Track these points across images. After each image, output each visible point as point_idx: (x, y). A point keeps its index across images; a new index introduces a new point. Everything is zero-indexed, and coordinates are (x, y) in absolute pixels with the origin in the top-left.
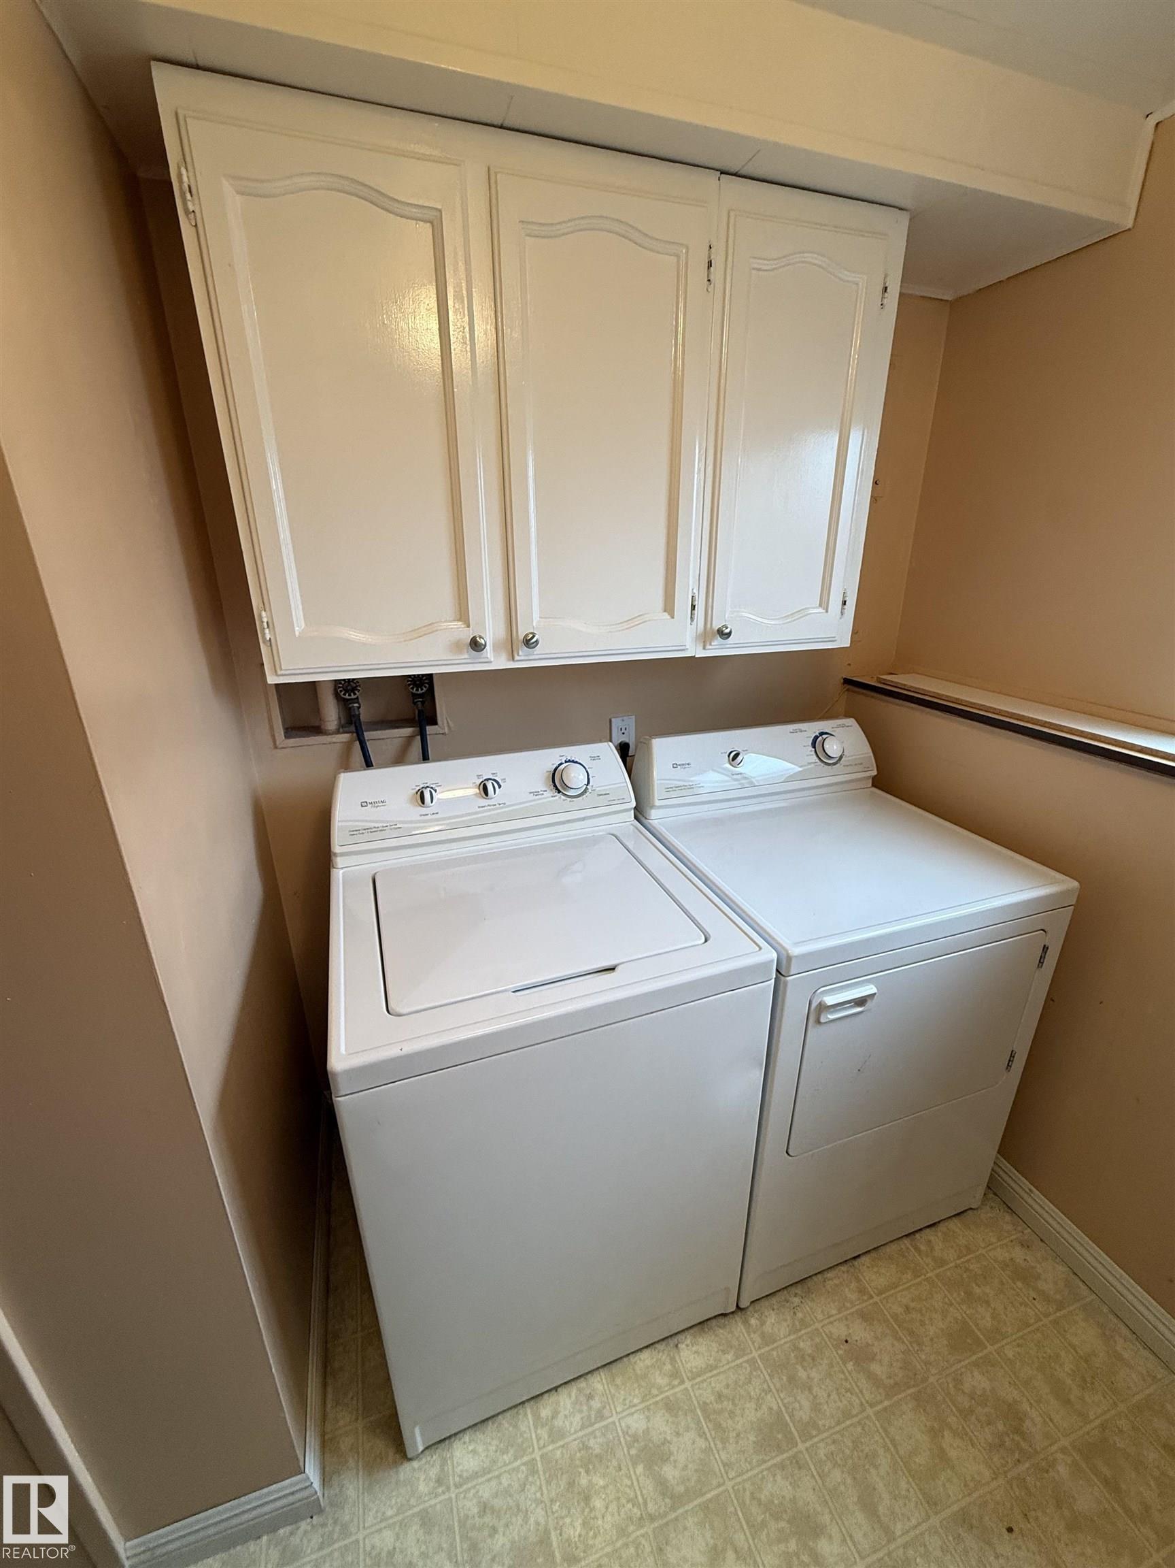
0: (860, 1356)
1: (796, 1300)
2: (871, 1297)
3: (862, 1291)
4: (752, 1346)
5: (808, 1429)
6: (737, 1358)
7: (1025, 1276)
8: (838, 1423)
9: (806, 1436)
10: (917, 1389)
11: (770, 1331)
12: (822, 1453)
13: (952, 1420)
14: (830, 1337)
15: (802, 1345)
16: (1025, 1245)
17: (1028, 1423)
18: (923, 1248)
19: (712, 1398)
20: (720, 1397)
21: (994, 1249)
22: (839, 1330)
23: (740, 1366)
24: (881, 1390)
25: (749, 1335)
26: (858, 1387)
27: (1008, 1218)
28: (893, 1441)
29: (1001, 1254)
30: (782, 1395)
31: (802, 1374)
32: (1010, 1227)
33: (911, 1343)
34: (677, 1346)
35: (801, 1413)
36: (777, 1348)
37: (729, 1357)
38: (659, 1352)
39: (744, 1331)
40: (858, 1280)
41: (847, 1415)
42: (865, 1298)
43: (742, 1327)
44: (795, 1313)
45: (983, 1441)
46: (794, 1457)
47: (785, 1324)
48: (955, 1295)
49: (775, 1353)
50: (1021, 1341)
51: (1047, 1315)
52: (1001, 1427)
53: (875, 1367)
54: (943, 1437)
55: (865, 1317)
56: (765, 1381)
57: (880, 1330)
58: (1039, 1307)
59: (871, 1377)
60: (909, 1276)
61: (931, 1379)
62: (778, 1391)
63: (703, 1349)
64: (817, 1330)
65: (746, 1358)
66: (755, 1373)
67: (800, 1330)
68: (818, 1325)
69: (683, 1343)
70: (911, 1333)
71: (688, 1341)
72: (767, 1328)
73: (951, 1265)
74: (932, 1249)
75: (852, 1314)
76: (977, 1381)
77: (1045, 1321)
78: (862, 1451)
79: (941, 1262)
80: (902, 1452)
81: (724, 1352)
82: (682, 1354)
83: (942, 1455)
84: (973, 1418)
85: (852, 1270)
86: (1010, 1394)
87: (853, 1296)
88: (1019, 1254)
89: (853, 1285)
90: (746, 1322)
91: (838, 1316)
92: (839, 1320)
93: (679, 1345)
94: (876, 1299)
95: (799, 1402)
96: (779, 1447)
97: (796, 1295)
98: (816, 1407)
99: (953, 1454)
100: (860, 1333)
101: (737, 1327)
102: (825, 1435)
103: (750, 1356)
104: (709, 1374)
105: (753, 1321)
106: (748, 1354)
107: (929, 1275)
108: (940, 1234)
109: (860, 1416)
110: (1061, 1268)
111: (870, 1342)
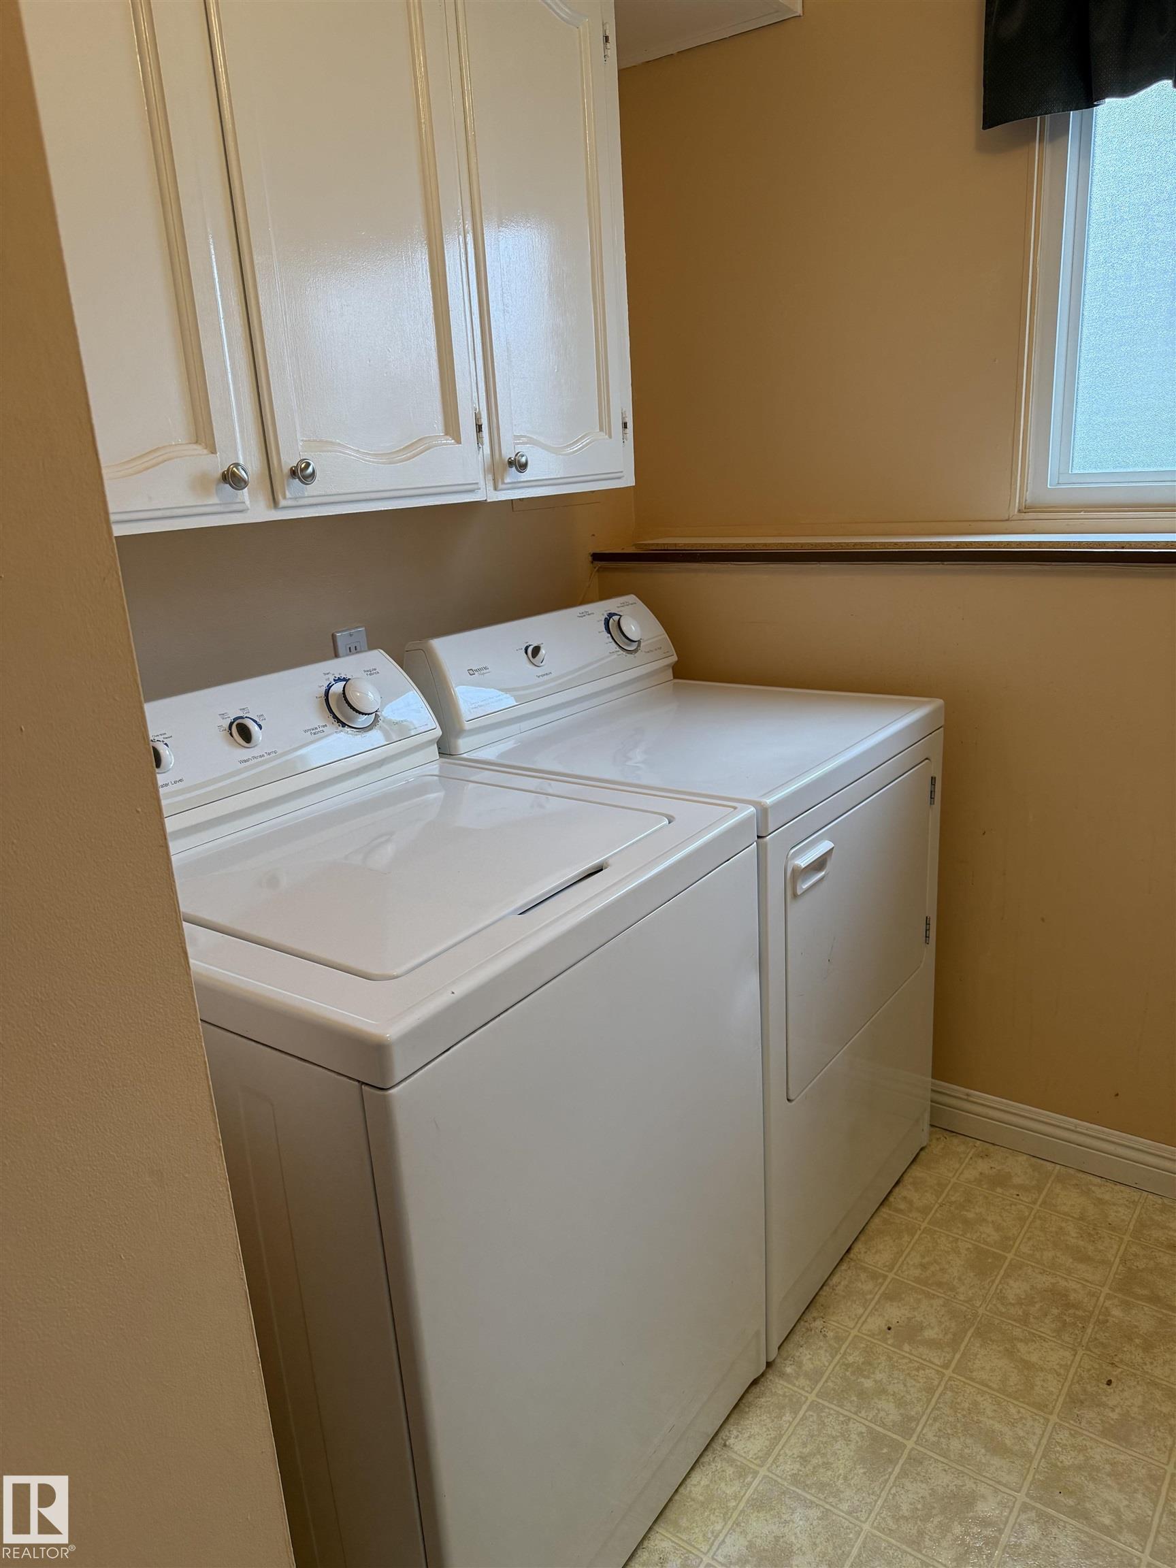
0: (909, 1333)
1: (818, 1324)
2: (885, 1277)
3: (874, 1276)
4: (803, 1392)
5: (906, 1426)
6: (796, 1413)
7: (1000, 1180)
8: (929, 1401)
9: (908, 1433)
10: (972, 1330)
11: (811, 1366)
12: (930, 1436)
13: (1017, 1332)
14: (873, 1336)
15: (851, 1359)
16: (985, 1155)
17: (1072, 1296)
18: (902, 1206)
19: (797, 1466)
20: (804, 1459)
21: (962, 1173)
22: (876, 1323)
23: (804, 1418)
24: (947, 1349)
25: (794, 1385)
26: (925, 1360)
27: (956, 1141)
28: (982, 1383)
29: (970, 1174)
30: (863, 1414)
31: (868, 1384)
32: (962, 1148)
33: (944, 1293)
34: (725, 1445)
35: (891, 1417)
36: (829, 1378)
37: (788, 1417)
38: (709, 1464)
39: (785, 1384)
40: (865, 1269)
41: (930, 1390)
42: (880, 1280)
43: (781, 1382)
44: (825, 1336)
45: (1049, 1332)
46: (909, 1458)
47: (822, 1352)
48: (955, 1231)
49: (830, 1384)
50: (1029, 1235)
51: (1034, 1203)
52: (1055, 1311)
53: (929, 1334)
54: (1018, 1351)
55: (891, 1297)
56: (838, 1413)
57: (912, 1300)
58: (1025, 1199)
59: (933, 1344)
60: (906, 1238)
61: (981, 1311)
62: (856, 1413)
63: (755, 1429)
64: (856, 1336)
65: (805, 1407)
66: (823, 1414)
67: (840, 1348)
68: (854, 1333)
69: (729, 1438)
70: (940, 1284)
71: (735, 1433)
72: (808, 1366)
73: (937, 1206)
74: (911, 1203)
75: (878, 1302)
76: (1016, 1288)
77: (1037, 1207)
78: (963, 1409)
79: (925, 1210)
80: (995, 1386)
81: (780, 1417)
82: (736, 1449)
83: (1027, 1365)
84: (1032, 1320)
85: (853, 1264)
86: (1044, 1281)
87: (869, 1286)
88: (983, 1166)
89: (863, 1276)
90: (782, 1375)
91: (867, 1313)
92: (871, 1314)
93: (727, 1443)
94: (891, 1275)
95: (883, 1410)
96: (890, 1461)
97: (815, 1319)
98: (901, 1403)
99: (1034, 1358)
100: (895, 1313)
101: (778, 1386)
102: (924, 1418)
103: (808, 1403)
104: (779, 1447)
105: (789, 1370)
106: (805, 1402)
107: (922, 1228)
108: (909, 1187)
109: (943, 1384)
110: (1022, 1158)
111: (910, 1316)
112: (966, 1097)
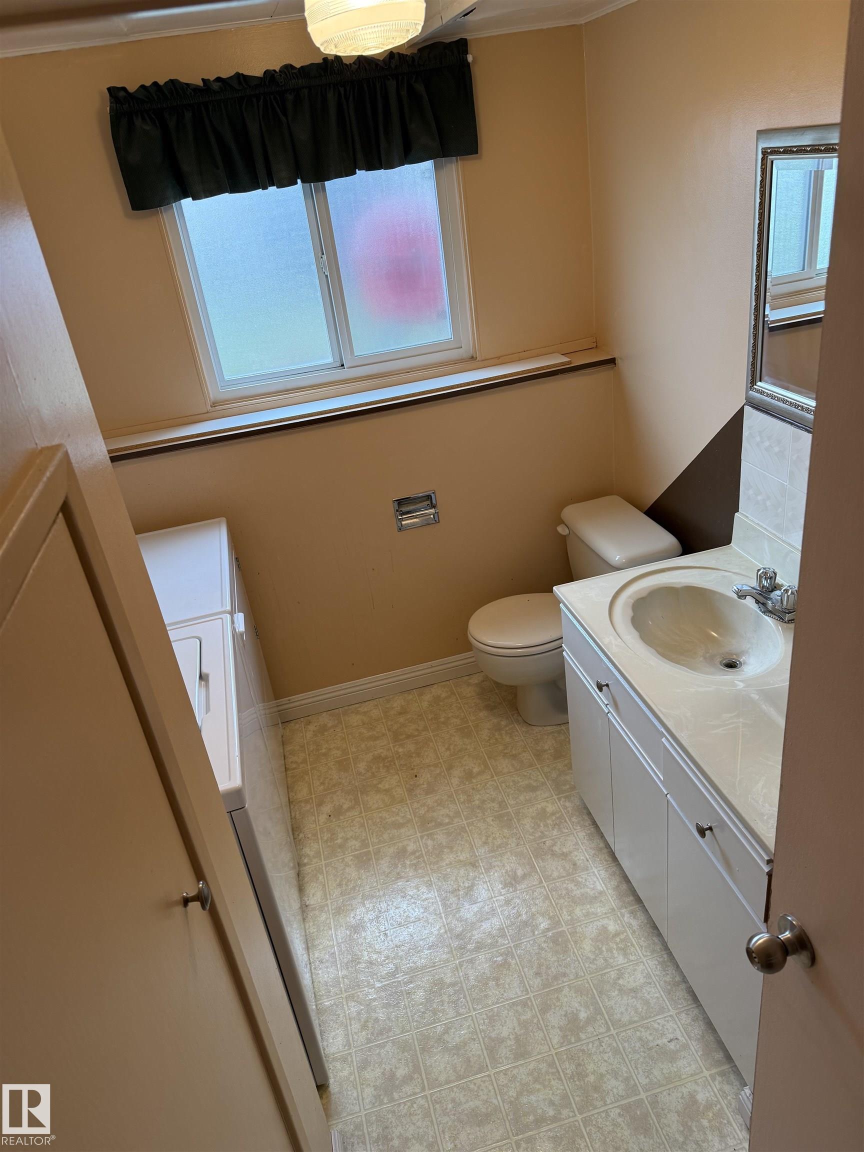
0: (338, 812)
1: (301, 835)
2: (312, 798)
3: (307, 802)
4: (319, 864)
5: (364, 844)
6: (323, 873)
7: (323, 729)
8: (365, 829)
9: (367, 846)
10: (359, 792)
11: (313, 853)
12: (375, 841)
13: (375, 782)
14: (326, 823)
15: (325, 838)
16: (309, 723)
17: (382, 755)
18: (294, 766)
20: (340, 885)
21: (306, 737)
22: (323, 818)
23: (327, 872)
24: (356, 807)
25: (313, 864)
26: (352, 817)
27: (292, 724)
28: (377, 809)
29: (309, 735)
30: (347, 853)
31: (339, 841)
32: (298, 726)
33: (339, 788)
34: (307, 906)
35: (357, 845)
36: (323, 851)
37: (321, 877)
38: (307, 917)
39: (309, 866)
40: (301, 802)
41: (362, 825)
42: (311, 801)
43: (307, 867)
44: (308, 838)
45: (385, 774)
46: (374, 854)
47: (312, 844)
48: (323, 761)
49: (326, 853)
50: (350, 744)
51: (343, 729)
52: (381, 765)
53: (345, 807)
54: (380, 788)
55: (320, 804)
56: (338, 860)
57: (329, 799)
58: (338, 730)
59: (349, 809)
60: (307, 778)
61: (357, 784)
62: (344, 855)
63: (313, 891)
64: (320, 829)
65: (324, 868)
66: (333, 865)
67: (318, 837)
68: (318, 828)
69: (306, 902)
70: (334, 786)
71: (306, 899)
72: (312, 854)
73: (307, 756)
74: (296, 762)
75: (317, 810)
76: (362, 766)
77: (345, 731)
78: (378, 823)
79: (304, 761)
80: (382, 806)
81: (317, 879)
82: (312, 903)
83: (387, 791)
84: (376, 774)
85: (294, 803)
86: (369, 756)
87: (308, 807)
88: (312, 727)
89: (303, 805)
90: (305, 865)
91: (316, 817)
92: (318, 816)
93: (307, 904)
94: (313, 796)
95: (352, 846)
96: (369, 860)
97: (298, 835)
98: (356, 838)
99: (387, 786)
100: (327, 808)
101: (307, 869)
102: (368, 835)
103: (324, 866)
104: (327, 890)
105: (306, 861)
106: (322, 867)
107: (309, 769)
108: (290, 756)
109: (365, 819)
110: (324, 714)
111: (333, 805)
112: (288, 702)
